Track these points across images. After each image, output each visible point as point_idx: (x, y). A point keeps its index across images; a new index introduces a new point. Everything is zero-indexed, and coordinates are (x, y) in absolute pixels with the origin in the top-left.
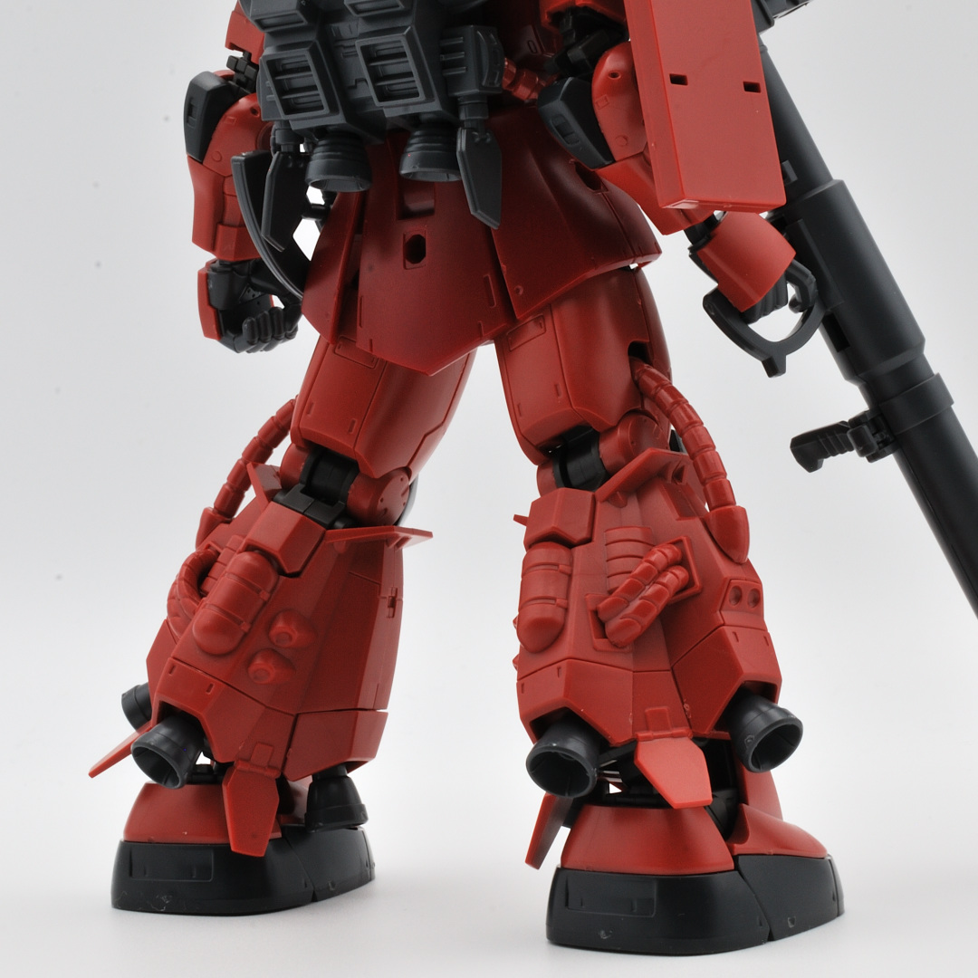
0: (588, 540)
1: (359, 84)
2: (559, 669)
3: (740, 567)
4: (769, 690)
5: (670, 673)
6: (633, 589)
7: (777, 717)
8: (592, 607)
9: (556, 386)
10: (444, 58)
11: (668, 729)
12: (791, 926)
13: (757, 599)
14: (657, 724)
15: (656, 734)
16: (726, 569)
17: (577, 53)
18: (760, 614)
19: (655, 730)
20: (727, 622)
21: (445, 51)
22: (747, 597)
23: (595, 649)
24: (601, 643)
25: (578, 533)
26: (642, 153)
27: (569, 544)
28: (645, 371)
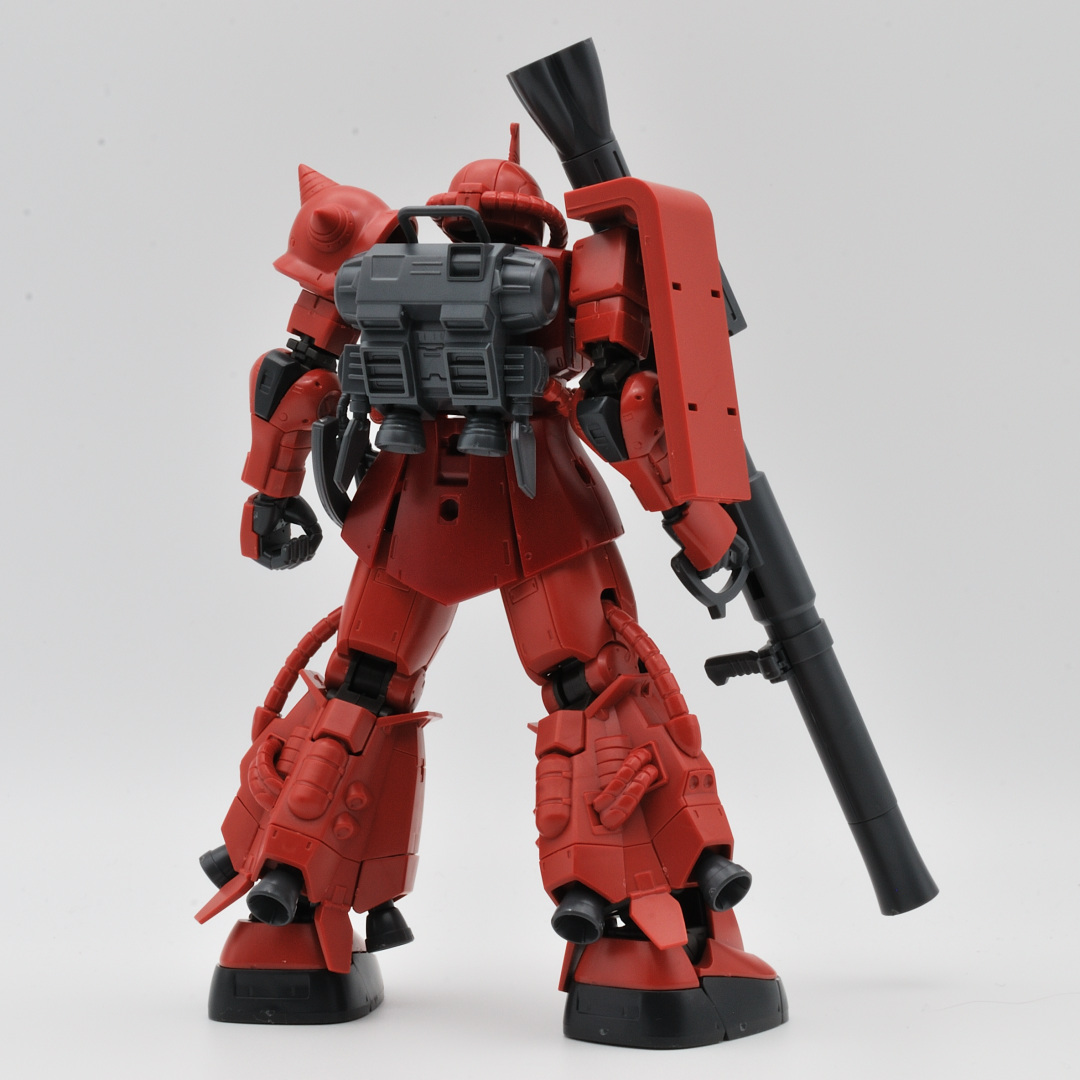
0: (582, 750)
1: (432, 378)
2: (568, 852)
3: (695, 760)
4: (725, 851)
5: (650, 845)
6: (618, 786)
7: (733, 872)
8: (589, 802)
9: (549, 632)
10: (507, 367)
11: (652, 888)
12: (742, 1029)
13: (711, 781)
14: (643, 884)
15: (644, 893)
16: (685, 763)
17: (610, 377)
18: (714, 792)
19: (643, 889)
20: (689, 804)
21: (507, 362)
22: (702, 781)
23: (593, 834)
24: (598, 829)
25: (573, 744)
26: (648, 455)
27: (568, 754)
28: (614, 612)
